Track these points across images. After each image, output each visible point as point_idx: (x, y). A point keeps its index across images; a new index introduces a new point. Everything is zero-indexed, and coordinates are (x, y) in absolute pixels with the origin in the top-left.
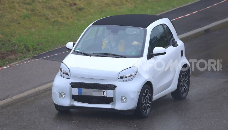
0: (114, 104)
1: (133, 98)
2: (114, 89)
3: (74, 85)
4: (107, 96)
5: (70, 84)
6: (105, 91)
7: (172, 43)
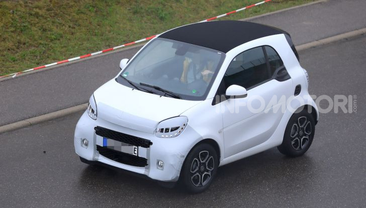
0: (148, 168)
1: (172, 165)
2: (149, 147)
3: (100, 131)
4: (140, 156)
5: (95, 128)
6: (137, 147)
7: (278, 76)
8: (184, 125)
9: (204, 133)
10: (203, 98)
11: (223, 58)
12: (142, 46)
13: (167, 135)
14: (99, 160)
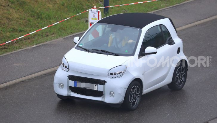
0: (104, 97)
1: (120, 94)
2: (104, 84)
3: (71, 78)
4: (98, 90)
5: (68, 76)
6: (97, 85)
7: (169, 42)
8: (125, 70)
10: (133, 55)
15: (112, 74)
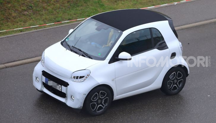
0: (67, 99)
1: (78, 99)
2: (67, 87)
3: (44, 73)
4: (62, 91)
5: (42, 71)
6: (61, 86)
7: (159, 47)
8: (88, 75)
9: (101, 81)
10: (103, 59)
11: (121, 35)
12: (81, 23)
13: (77, 80)
14: (44, 91)
15: (74, 77)
